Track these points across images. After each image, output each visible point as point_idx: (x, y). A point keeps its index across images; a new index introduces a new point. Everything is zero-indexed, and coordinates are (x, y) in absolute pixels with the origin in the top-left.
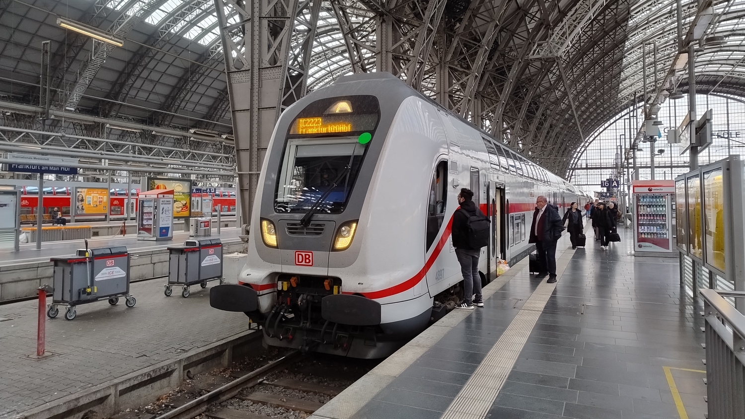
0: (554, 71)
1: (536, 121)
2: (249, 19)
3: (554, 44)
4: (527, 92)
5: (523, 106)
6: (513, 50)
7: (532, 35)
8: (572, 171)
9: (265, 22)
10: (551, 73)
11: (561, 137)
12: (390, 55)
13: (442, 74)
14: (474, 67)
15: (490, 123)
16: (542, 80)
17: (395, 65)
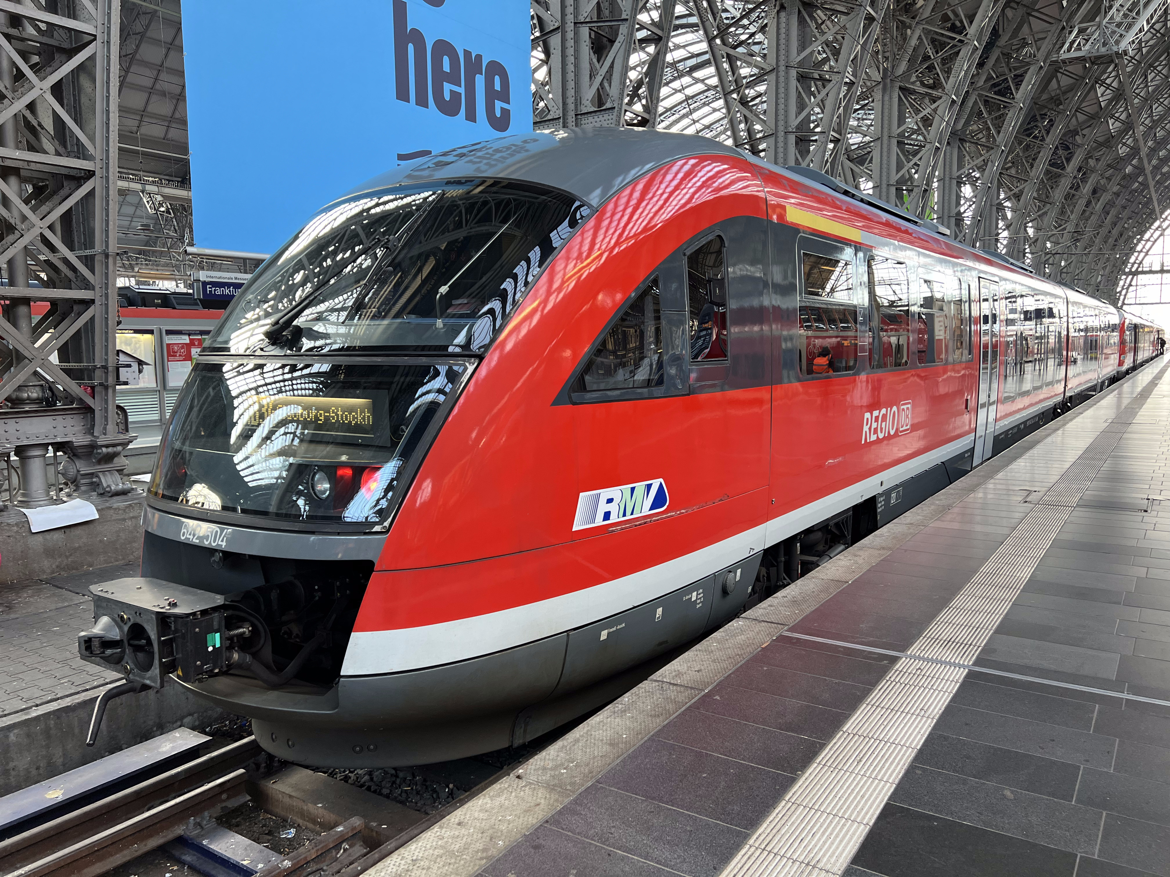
0: (1108, 81)
1: (1065, 183)
2: (558, 28)
3: (1113, 27)
4: (1052, 125)
5: (1041, 154)
6: (1027, 44)
7: (1069, 12)
8: (1130, 277)
9: (585, 31)
10: (1102, 85)
11: (1113, 212)
12: (793, 73)
13: (887, 103)
14: (949, 85)
15: (973, 191)
16: (1083, 101)
17: (801, 91)
